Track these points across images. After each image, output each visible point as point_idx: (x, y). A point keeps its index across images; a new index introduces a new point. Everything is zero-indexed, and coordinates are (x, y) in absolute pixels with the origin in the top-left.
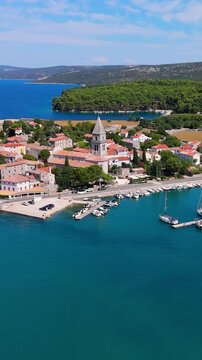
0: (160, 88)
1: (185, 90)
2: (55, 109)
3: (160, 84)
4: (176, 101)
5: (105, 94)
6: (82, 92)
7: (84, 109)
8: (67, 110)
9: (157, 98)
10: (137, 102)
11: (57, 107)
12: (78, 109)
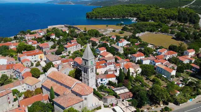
0: (131, 8)
1: (142, 9)
2: (87, 17)
3: (131, 6)
4: (138, 14)
5: (107, 11)
6: (99, 10)
7: (99, 18)
8: (92, 18)
9: (130, 12)
10: (121, 14)
11: (88, 17)
12: (96, 18)
